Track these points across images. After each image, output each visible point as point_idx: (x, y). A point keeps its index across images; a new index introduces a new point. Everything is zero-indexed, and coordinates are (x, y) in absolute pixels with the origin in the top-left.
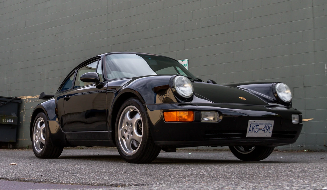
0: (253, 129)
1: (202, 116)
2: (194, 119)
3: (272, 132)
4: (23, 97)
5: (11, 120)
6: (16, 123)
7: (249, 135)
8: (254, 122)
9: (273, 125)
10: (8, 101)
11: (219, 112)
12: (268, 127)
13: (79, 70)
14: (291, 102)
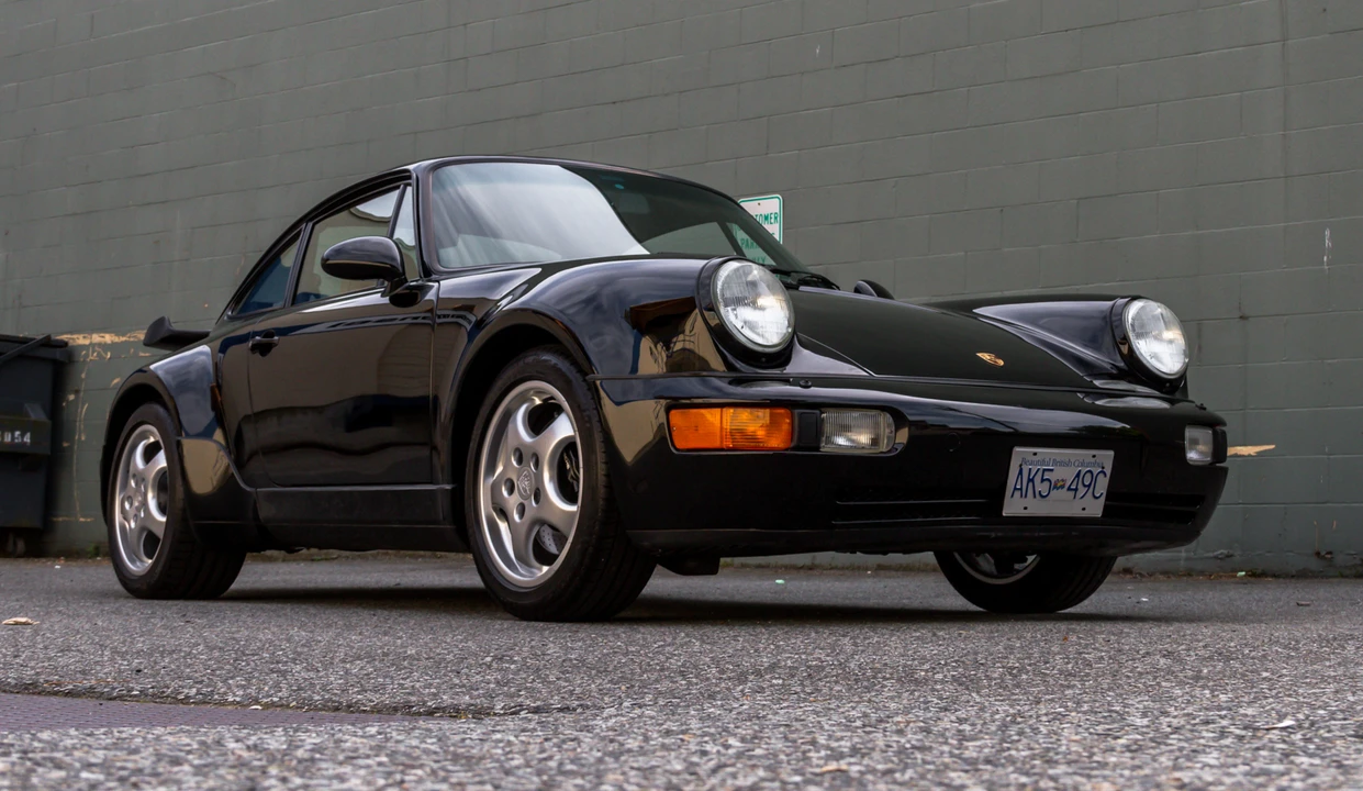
0: (1031, 484)
1: (828, 428)
2: (792, 440)
3: (1103, 499)
4: (75, 336)
5: (23, 435)
6: (45, 449)
7: (1013, 507)
8: (1035, 454)
9: (1108, 471)
10: (15, 349)
11: (897, 414)
12: (1088, 476)
13: (317, 227)
14: (1182, 376)
